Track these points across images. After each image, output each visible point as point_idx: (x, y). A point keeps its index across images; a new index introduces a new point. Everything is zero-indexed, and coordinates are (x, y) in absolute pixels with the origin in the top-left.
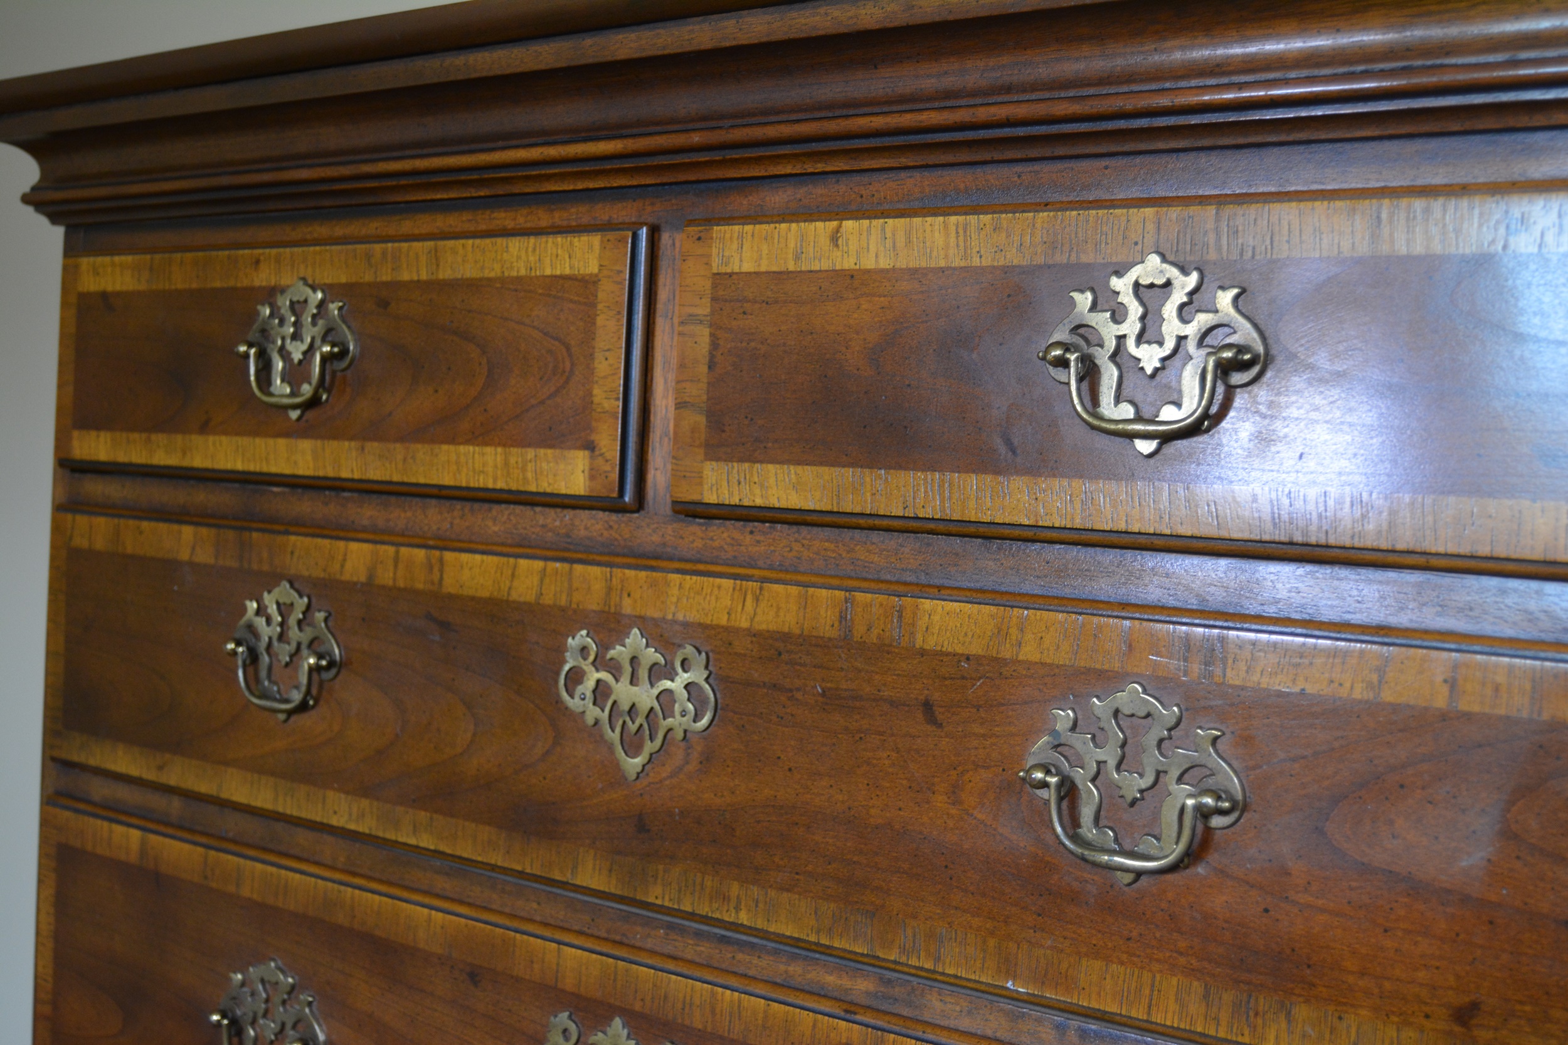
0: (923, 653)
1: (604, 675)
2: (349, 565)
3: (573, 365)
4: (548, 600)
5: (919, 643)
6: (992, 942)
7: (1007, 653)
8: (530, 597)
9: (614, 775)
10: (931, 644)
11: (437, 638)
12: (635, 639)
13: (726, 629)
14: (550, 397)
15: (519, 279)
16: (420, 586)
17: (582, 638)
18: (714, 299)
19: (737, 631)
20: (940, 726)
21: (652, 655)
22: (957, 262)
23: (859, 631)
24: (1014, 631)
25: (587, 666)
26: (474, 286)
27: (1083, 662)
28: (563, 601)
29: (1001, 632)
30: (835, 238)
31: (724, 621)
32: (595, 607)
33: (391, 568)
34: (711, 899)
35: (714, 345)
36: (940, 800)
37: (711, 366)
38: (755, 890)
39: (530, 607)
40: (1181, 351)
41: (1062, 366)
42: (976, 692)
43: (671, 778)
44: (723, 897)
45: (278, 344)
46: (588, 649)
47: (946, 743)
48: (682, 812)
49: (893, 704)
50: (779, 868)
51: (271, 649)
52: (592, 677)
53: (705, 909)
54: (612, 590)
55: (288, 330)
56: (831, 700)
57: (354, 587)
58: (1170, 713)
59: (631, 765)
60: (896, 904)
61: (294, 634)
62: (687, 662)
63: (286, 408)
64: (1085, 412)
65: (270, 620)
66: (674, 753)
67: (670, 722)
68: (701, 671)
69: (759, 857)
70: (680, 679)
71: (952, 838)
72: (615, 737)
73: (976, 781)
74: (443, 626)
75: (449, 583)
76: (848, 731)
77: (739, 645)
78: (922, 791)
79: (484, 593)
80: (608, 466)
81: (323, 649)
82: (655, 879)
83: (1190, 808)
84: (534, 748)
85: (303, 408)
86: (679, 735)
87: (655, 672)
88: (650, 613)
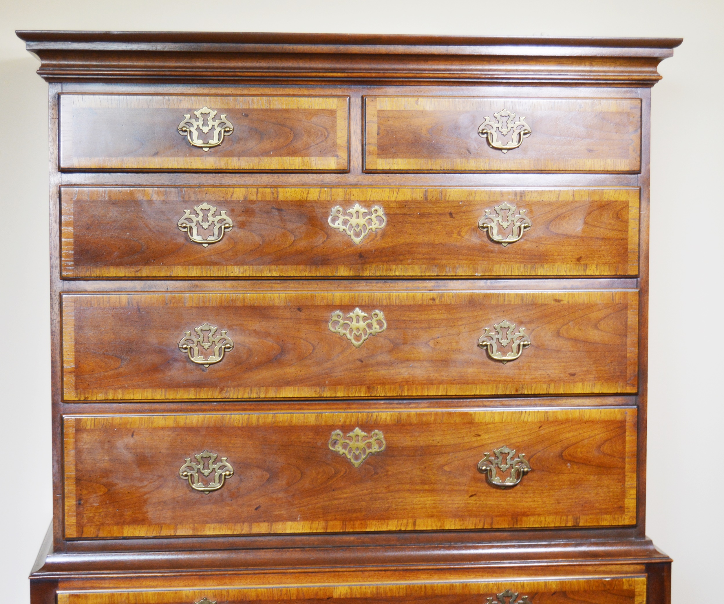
0: (448, 201)
1: (346, 217)
2: (235, 196)
3: (328, 134)
4: (323, 198)
5: (447, 199)
6: (471, 266)
7: (471, 199)
8: (316, 199)
9: (351, 244)
10: (450, 199)
11: (277, 214)
12: (357, 207)
13: (388, 201)
14: (320, 142)
15: (305, 110)
16: (268, 199)
17: (338, 208)
18: (378, 117)
19: (391, 202)
20: (454, 218)
21: (363, 210)
23: (430, 198)
24: (473, 194)
25: (340, 215)
26: (287, 111)
27: (492, 199)
28: (329, 199)
29: (470, 195)
30: (417, 102)
31: (387, 199)
32: (341, 199)
33: (255, 195)
34: (386, 271)
35: (379, 128)
36: (455, 235)
37: (378, 134)
38: (401, 266)
39: (315, 202)
40: (512, 131)
41: (483, 133)
42: (464, 209)
43: (371, 241)
44: (390, 270)
45: (195, 127)
46: (339, 211)
47: (456, 222)
48: (375, 251)
49: (440, 214)
50: (408, 259)
51: (198, 225)
52: (342, 218)
53: (384, 274)
54: (346, 194)
55: (200, 123)
56: (422, 215)
57: (238, 202)
58: (513, 208)
59: (357, 240)
60: (444, 262)
61: (211, 219)
62: (376, 211)
63: (201, 147)
64: (489, 144)
65: (198, 215)
66: (372, 236)
67: (370, 227)
68: (381, 212)
69: (401, 257)
70: (374, 215)
71: (458, 244)
72: (351, 233)
73: (465, 229)
74: (279, 210)
75: (281, 197)
76: (427, 222)
77: (392, 205)
78: (450, 234)
79: (297, 199)
80: (344, 161)
81: (225, 222)
82: (366, 269)
83: (520, 228)
84: (319, 240)
85: (210, 147)
86: (374, 230)
87: (365, 214)
88: (361, 199)
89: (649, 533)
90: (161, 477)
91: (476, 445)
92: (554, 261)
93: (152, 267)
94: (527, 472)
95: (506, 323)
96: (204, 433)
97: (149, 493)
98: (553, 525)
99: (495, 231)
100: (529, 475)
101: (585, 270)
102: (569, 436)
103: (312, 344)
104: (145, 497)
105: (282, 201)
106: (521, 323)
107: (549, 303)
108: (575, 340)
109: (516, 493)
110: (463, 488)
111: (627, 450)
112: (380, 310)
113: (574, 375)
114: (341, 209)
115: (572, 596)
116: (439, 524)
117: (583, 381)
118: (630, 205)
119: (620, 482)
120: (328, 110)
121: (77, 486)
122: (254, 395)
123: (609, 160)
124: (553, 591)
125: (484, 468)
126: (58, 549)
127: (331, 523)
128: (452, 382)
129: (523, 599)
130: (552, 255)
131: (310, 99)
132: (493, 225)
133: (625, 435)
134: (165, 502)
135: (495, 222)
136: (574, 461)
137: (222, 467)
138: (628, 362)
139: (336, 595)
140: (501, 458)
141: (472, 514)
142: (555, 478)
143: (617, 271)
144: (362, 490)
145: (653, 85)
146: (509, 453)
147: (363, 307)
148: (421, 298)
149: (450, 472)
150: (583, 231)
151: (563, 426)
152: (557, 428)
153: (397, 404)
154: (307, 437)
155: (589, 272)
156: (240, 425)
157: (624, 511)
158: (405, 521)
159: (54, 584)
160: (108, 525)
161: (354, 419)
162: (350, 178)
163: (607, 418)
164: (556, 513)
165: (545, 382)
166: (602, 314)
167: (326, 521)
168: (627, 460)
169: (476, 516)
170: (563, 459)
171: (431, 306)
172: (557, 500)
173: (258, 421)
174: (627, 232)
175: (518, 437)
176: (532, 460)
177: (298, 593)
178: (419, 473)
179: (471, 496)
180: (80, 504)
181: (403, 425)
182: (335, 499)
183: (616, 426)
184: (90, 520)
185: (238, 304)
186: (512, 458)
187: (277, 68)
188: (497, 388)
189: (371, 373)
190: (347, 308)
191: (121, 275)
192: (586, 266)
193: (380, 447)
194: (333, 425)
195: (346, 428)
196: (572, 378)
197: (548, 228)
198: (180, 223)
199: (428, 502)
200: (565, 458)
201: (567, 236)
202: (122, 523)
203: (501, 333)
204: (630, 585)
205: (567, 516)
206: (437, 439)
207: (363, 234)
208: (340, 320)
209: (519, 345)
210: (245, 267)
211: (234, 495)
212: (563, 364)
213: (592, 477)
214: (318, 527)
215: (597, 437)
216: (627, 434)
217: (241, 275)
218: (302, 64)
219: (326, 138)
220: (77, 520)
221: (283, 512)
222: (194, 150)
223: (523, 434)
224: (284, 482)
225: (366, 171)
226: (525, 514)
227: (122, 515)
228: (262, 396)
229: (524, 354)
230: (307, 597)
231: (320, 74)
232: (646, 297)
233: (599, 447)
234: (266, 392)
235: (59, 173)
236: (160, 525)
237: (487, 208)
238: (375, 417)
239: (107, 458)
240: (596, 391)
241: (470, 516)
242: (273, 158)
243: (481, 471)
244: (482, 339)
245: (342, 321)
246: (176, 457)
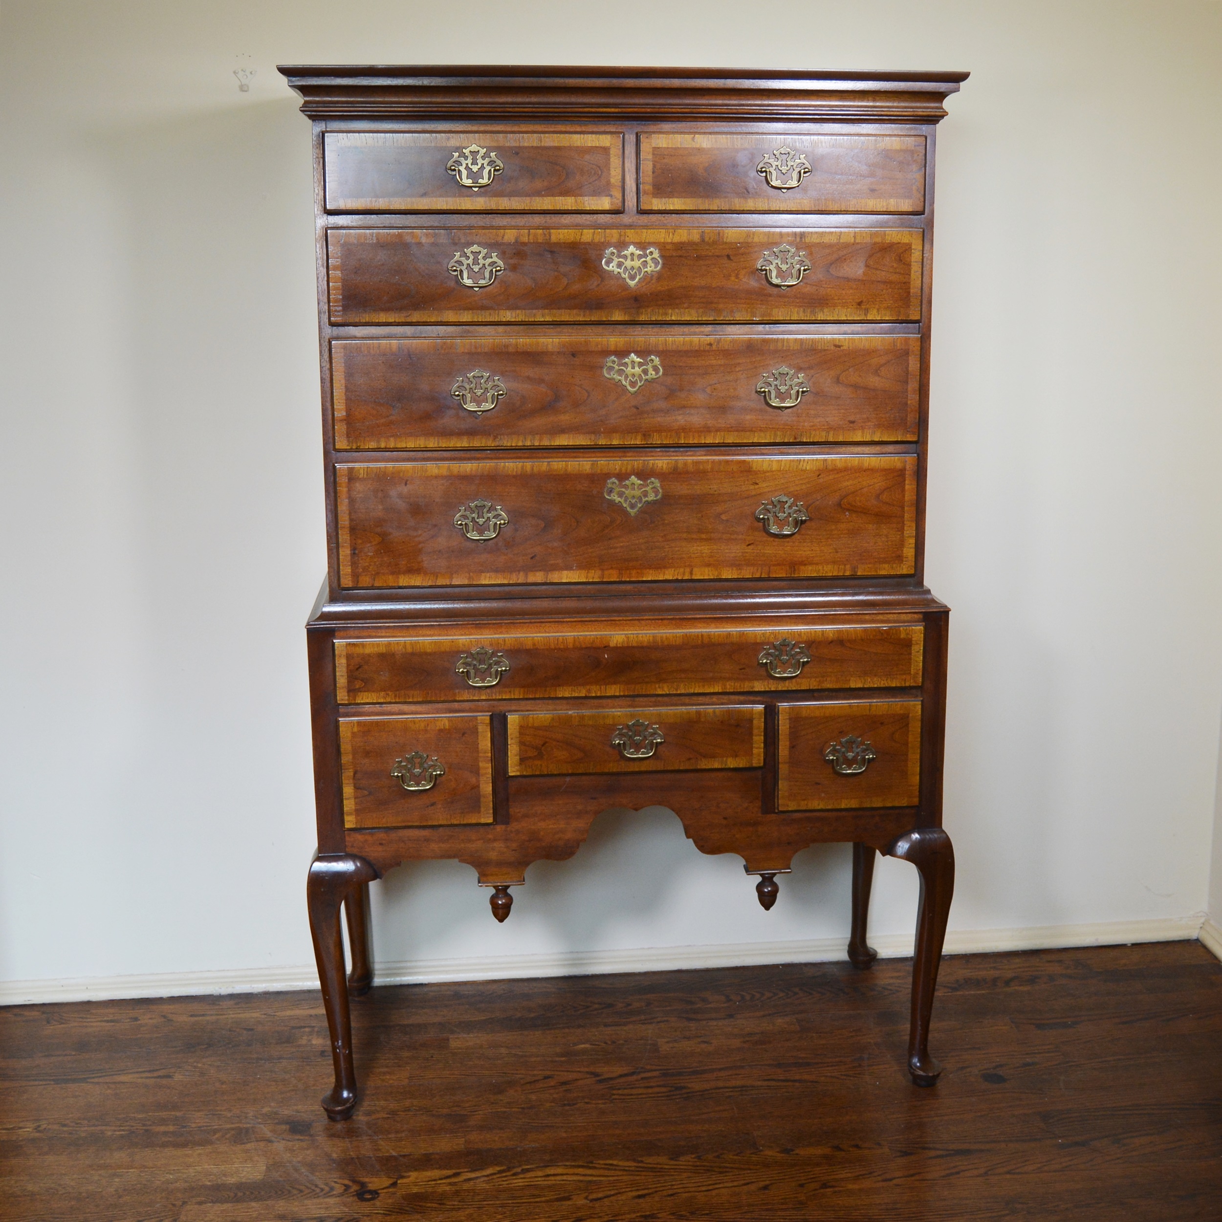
0: (726, 243)
1: (620, 259)
2: (506, 237)
3: (602, 172)
4: (596, 240)
5: (725, 240)
6: (749, 310)
7: (750, 240)
8: (589, 240)
9: (626, 287)
10: (728, 241)
11: (549, 256)
12: (632, 249)
13: (663, 243)
14: (593, 181)
15: (578, 147)
16: (540, 241)
17: (612, 250)
18: (653, 154)
19: (668, 243)
20: (732, 260)
21: (638, 252)
23: (707, 239)
24: (752, 236)
25: (614, 257)
26: (558, 148)
27: (770, 241)
28: (603, 240)
30: (693, 139)
31: (662, 241)
32: (615, 241)
33: (527, 237)
34: (662, 315)
35: (654, 166)
36: (733, 278)
37: (653, 173)
38: (677, 310)
39: (589, 244)
40: (792, 169)
41: (762, 172)
42: (742, 251)
43: (646, 284)
44: (666, 314)
45: (464, 166)
46: (614, 253)
47: (733, 264)
48: (651, 294)
49: (718, 256)
50: (684, 303)
51: (469, 268)
52: (616, 260)
53: (660, 318)
54: (621, 236)
55: (469, 161)
56: (699, 258)
57: (510, 244)
58: (793, 250)
59: (632, 283)
60: (721, 306)
61: (481, 261)
62: (651, 253)
63: (471, 187)
64: (768, 183)
65: (468, 258)
66: (647, 278)
67: (646, 270)
68: (656, 255)
69: (678, 301)
70: (649, 257)
71: (737, 287)
72: (626, 276)
73: (743, 272)
74: (552, 252)
75: (554, 239)
76: (704, 265)
77: (668, 247)
78: (727, 277)
79: (570, 241)
80: (618, 201)
81: (496, 265)
82: (642, 313)
83: (799, 270)
84: (593, 284)
85: (480, 187)
86: (649, 272)
87: (640, 257)
88: (636, 241)
89: (927, 583)
90: (435, 526)
91: (754, 493)
92: (835, 306)
93: (421, 312)
94: (805, 521)
95: (784, 369)
96: (477, 482)
97: (423, 542)
98: (831, 575)
99: (774, 274)
100: (808, 524)
101: (866, 315)
102: (848, 484)
103: (587, 391)
104: (420, 546)
105: (555, 243)
106: (800, 369)
107: (829, 348)
108: (855, 387)
109: (794, 542)
110: (740, 537)
111: (906, 498)
112: (656, 356)
113: (853, 422)
114: (615, 251)
115: (848, 645)
116: (716, 573)
117: (863, 428)
118: (913, 247)
119: (899, 531)
120: (601, 147)
121: (351, 536)
122: (528, 443)
123: (892, 200)
124: (830, 639)
125: (761, 516)
126: (334, 598)
127: (606, 572)
128: (729, 430)
129: (800, 648)
130: (833, 299)
131: (582, 135)
132: (772, 267)
133: (904, 484)
134: (440, 551)
135: (774, 265)
136: (853, 509)
137: (497, 516)
138: (909, 409)
139: (612, 644)
140: (778, 507)
141: (749, 563)
142: (833, 527)
143: (899, 316)
144: (638, 539)
145: (937, 121)
146: (787, 502)
147: (638, 353)
148: (698, 343)
149: (727, 521)
150: (864, 273)
151: (843, 474)
152: (836, 476)
153: (673, 451)
154: (582, 486)
155: (870, 317)
156: (514, 473)
157: (902, 561)
158: (682, 570)
159: (331, 633)
160: (384, 574)
161: (629, 467)
162: (625, 219)
163: (886, 466)
164: (834, 563)
165: (823, 430)
166: (883, 360)
167: (602, 570)
168: (906, 508)
169: (753, 565)
170: (841, 508)
171: (708, 351)
172: (835, 549)
173: (533, 469)
174: (910, 275)
175: (797, 485)
176: (810, 508)
177: (575, 641)
178: (696, 522)
179: (749, 545)
180: (354, 553)
181: (680, 474)
182: (611, 548)
183: (895, 474)
184: (365, 569)
185: (511, 349)
186: (790, 507)
187: (548, 103)
188: (776, 435)
189: (647, 421)
190: (622, 353)
191: (391, 320)
192: (867, 311)
193: (656, 496)
194: (608, 473)
195: (622, 477)
196: (851, 425)
197: (828, 271)
198: (450, 266)
199: (706, 551)
200: (843, 506)
201: (848, 279)
202: (396, 572)
203: (779, 379)
204: (907, 634)
205: (845, 565)
206: (714, 487)
207: (638, 277)
208: (615, 366)
209: (798, 392)
210: (518, 311)
211: (509, 544)
212: (842, 411)
213: (871, 526)
214: (594, 576)
215: (876, 485)
216: (907, 482)
217: (513, 320)
218: (573, 99)
219: (600, 177)
220: (352, 570)
221: (560, 561)
222: (464, 190)
223: (801, 482)
224: (560, 531)
225: (641, 211)
226: (803, 563)
227: (397, 565)
228: (537, 444)
229: (803, 401)
230: (584, 646)
231: (593, 110)
232: (928, 343)
233: (878, 496)
234: (540, 440)
235: (325, 215)
236: (436, 575)
237: (765, 250)
238: (651, 465)
239: (380, 507)
240: (876, 439)
241: (748, 565)
242: (545, 198)
243: (759, 520)
244: (760, 386)
245: (617, 367)
246: (450, 506)
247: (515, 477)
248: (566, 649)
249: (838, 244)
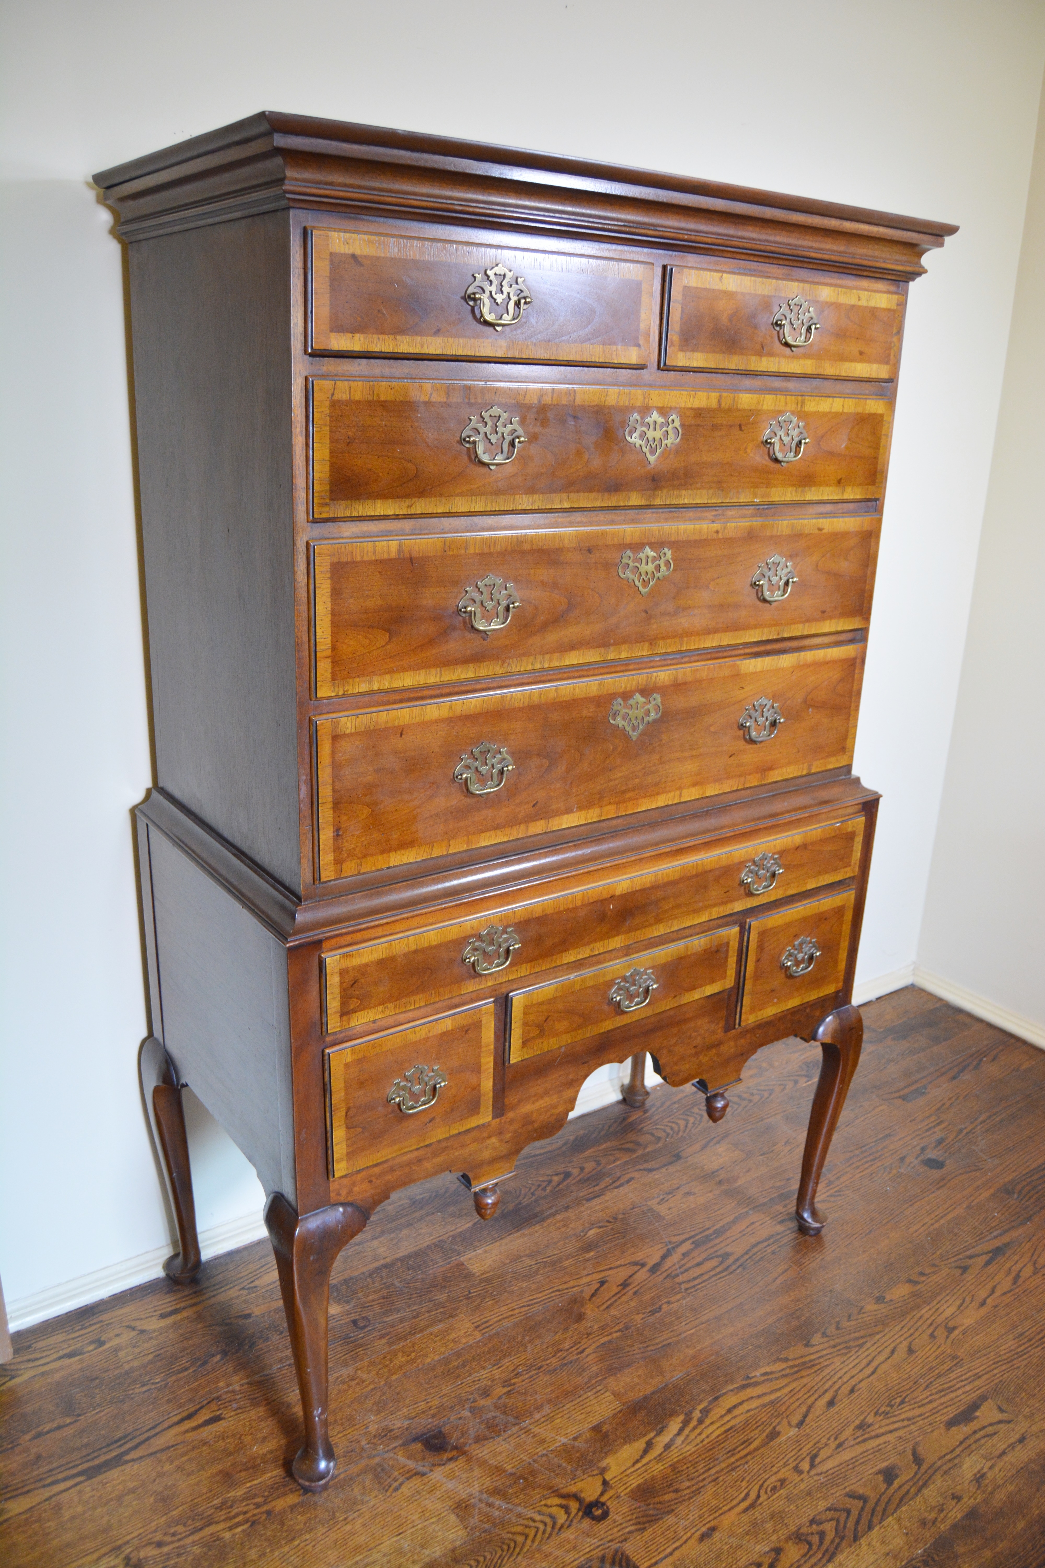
0: (740, 410)
1: (644, 429)
2: (527, 396)
4: (621, 404)
5: (738, 407)
6: (752, 490)
7: (760, 408)
8: (614, 403)
9: (645, 464)
10: (741, 408)
11: (573, 423)
13: (685, 408)
16: (564, 402)
17: (636, 416)
18: (682, 295)
19: (688, 409)
20: (743, 431)
21: (661, 420)
22: (753, 292)
23: (723, 405)
24: (761, 402)
25: (637, 426)
27: (777, 408)
28: (627, 403)
29: (758, 403)
30: (721, 279)
31: (683, 405)
32: (639, 404)
33: (551, 393)
34: (677, 497)
35: (683, 310)
36: (742, 452)
38: (690, 492)
39: (613, 407)
40: (802, 323)
42: (752, 419)
43: (665, 460)
44: (680, 496)
45: (488, 294)
46: (637, 420)
47: (744, 436)
48: (668, 472)
49: (731, 426)
50: (698, 483)
51: (485, 437)
52: (640, 430)
53: (674, 502)
54: (644, 398)
55: (494, 288)
56: (715, 427)
57: (530, 406)
58: (795, 420)
59: (652, 459)
60: (729, 486)
61: (501, 429)
62: (673, 421)
63: (493, 325)
65: (487, 423)
66: (667, 453)
67: (667, 442)
68: (677, 424)
69: (692, 480)
70: (671, 426)
71: (744, 463)
72: (647, 450)
73: (750, 445)
74: (575, 418)
75: (578, 397)
76: (718, 436)
77: (689, 414)
78: (737, 451)
79: (595, 403)
80: (642, 353)
81: (516, 434)
82: (658, 495)
83: (798, 444)
84: (615, 460)
85: (505, 325)
86: (669, 445)
87: (662, 425)
88: (660, 405)
89: (856, 771)
90: (433, 783)
91: (740, 698)
92: (820, 484)
93: (428, 500)
95: (776, 558)
96: (483, 721)
97: (419, 807)
99: (777, 447)
101: (844, 493)
102: (814, 679)
103: (600, 595)
104: (415, 812)
105: (579, 406)
106: (789, 557)
107: (813, 532)
108: (829, 574)
109: (767, 747)
110: (724, 748)
112: (669, 548)
113: (823, 612)
114: (639, 418)
115: (810, 847)
117: (831, 618)
118: (884, 419)
119: (846, 722)
120: (632, 281)
121: (334, 812)
122: (538, 665)
125: (745, 724)
126: (308, 897)
127: (605, 809)
128: (727, 629)
129: (774, 859)
130: (821, 476)
132: (777, 440)
134: (437, 815)
135: (779, 437)
136: (815, 705)
137: (501, 761)
139: (618, 893)
140: (759, 711)
141: (729, 776)
142: (800, 726)
143: (867, 494)
144: (637, 766)
145: (913, 280)
146: (766, 704)
147: (652, 546)
148: (706, 531)
149: (715, 732)
150: (847, 448)
152: (806, 671)
154: (588, 711)
155: (846, 496)
156: (521, 705)
157: (845, 752)
158: (672, 794)
159: (317, 946)
160: (372, 855)
161: (634, 684)
162: (647, 376)
163: (844, 657)
167: (602, 807)
169: (732, 777)
170: (807, 705)
171: (715, 540)
174: (879, 450)
175: (774, 685)
176: (783, 709)
177: (583, 897)
178: (689, 738)
179: (730, 756)
180: (338, 835)
181: (679, 685)
182: (611, 780)
184: (351, 853)
185: (526, 547)
186: (768, 710)
189: (653, 626)
190: (637, 547)
191: (389, 512)
193: (657, 714)
194: (614, 693)
195: (626, 696)
196: (823, 615)
198: (463, 434)
199: (694, 769)
201: (834, 454)
202: (387, 849)
203: (772, 569)
204: (853, 827)
207: (659, 451)
208: (630, 562)
209: (785, 582)
210: (536, 497)
211: (512, 794)
214: (592, 815)
215: (834, 677)
216: (856, 671)
220: (335, 857)
221: (561, 804)
222: (485, 328)
224: (563, 769)
225: (665, 368)
226: (772, 768)
227: (387, 841)
228: (546, 666)
230: (591, 901)
232: (880, 522)
233: (834, 688)
234: (551, 661)
235: (307, 357)
236: (431, 844)
238: (653, 679)
239: (371, 769)
240: (839, 629)
241: (728, 778)
243: (741, 727)
244: (756, 578)
245: (631, 564)
246: (451, 754)
247: (521, 709)
248: (575, 908)
249: (830, 412)
